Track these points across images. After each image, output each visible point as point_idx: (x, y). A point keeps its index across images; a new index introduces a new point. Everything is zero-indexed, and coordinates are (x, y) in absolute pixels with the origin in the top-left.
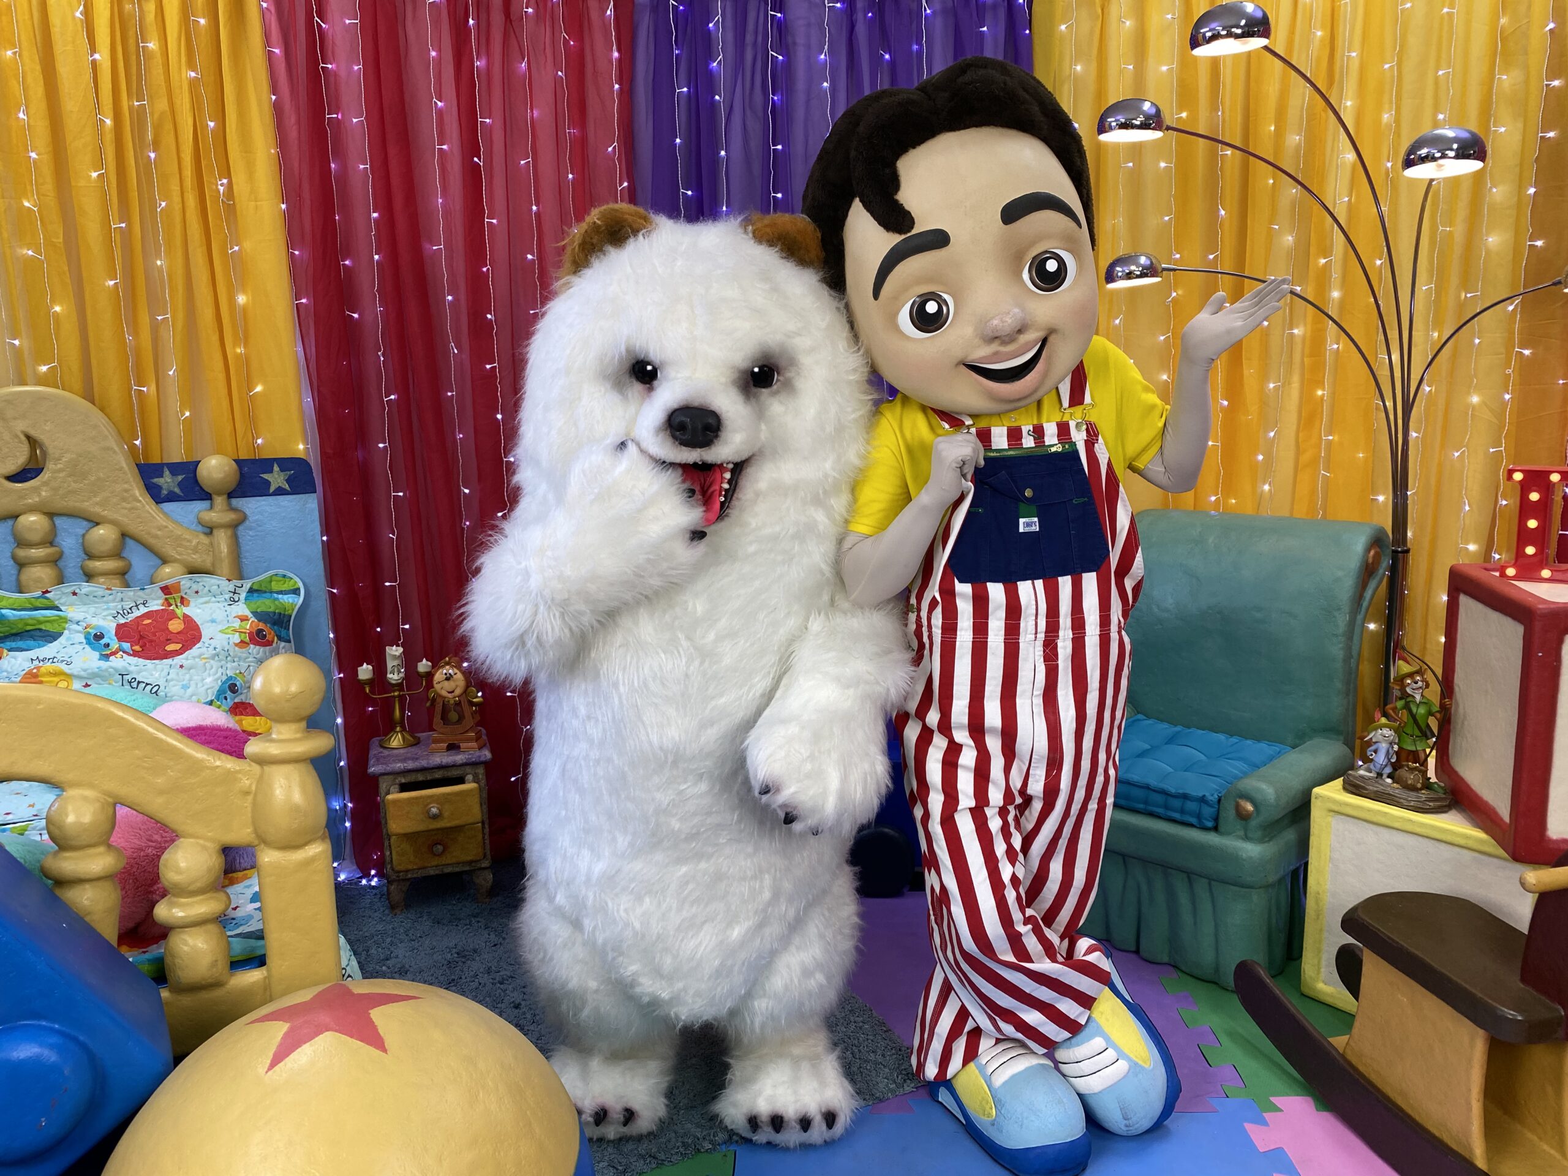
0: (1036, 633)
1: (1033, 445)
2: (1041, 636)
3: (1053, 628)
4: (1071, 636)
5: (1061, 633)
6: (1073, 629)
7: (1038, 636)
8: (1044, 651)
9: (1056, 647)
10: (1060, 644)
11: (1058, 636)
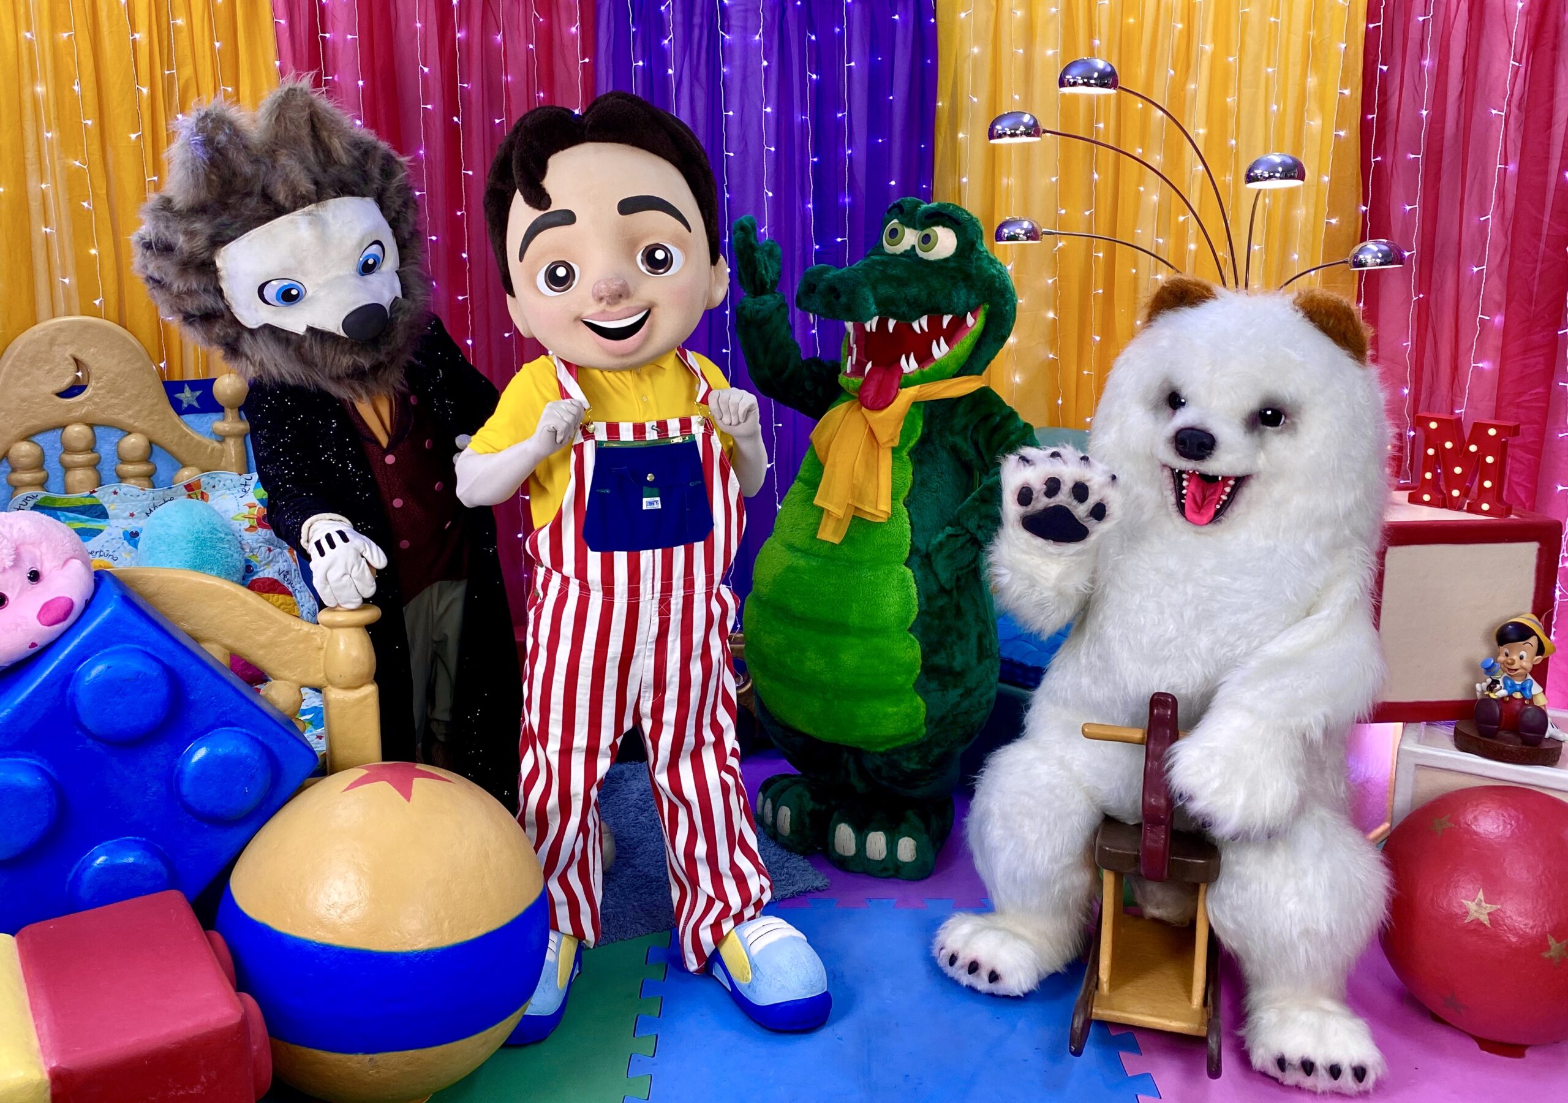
0: (653, 593)
1: (656, 438)
2: (657, 595)
8: (659, 608)
10: (673, 601)
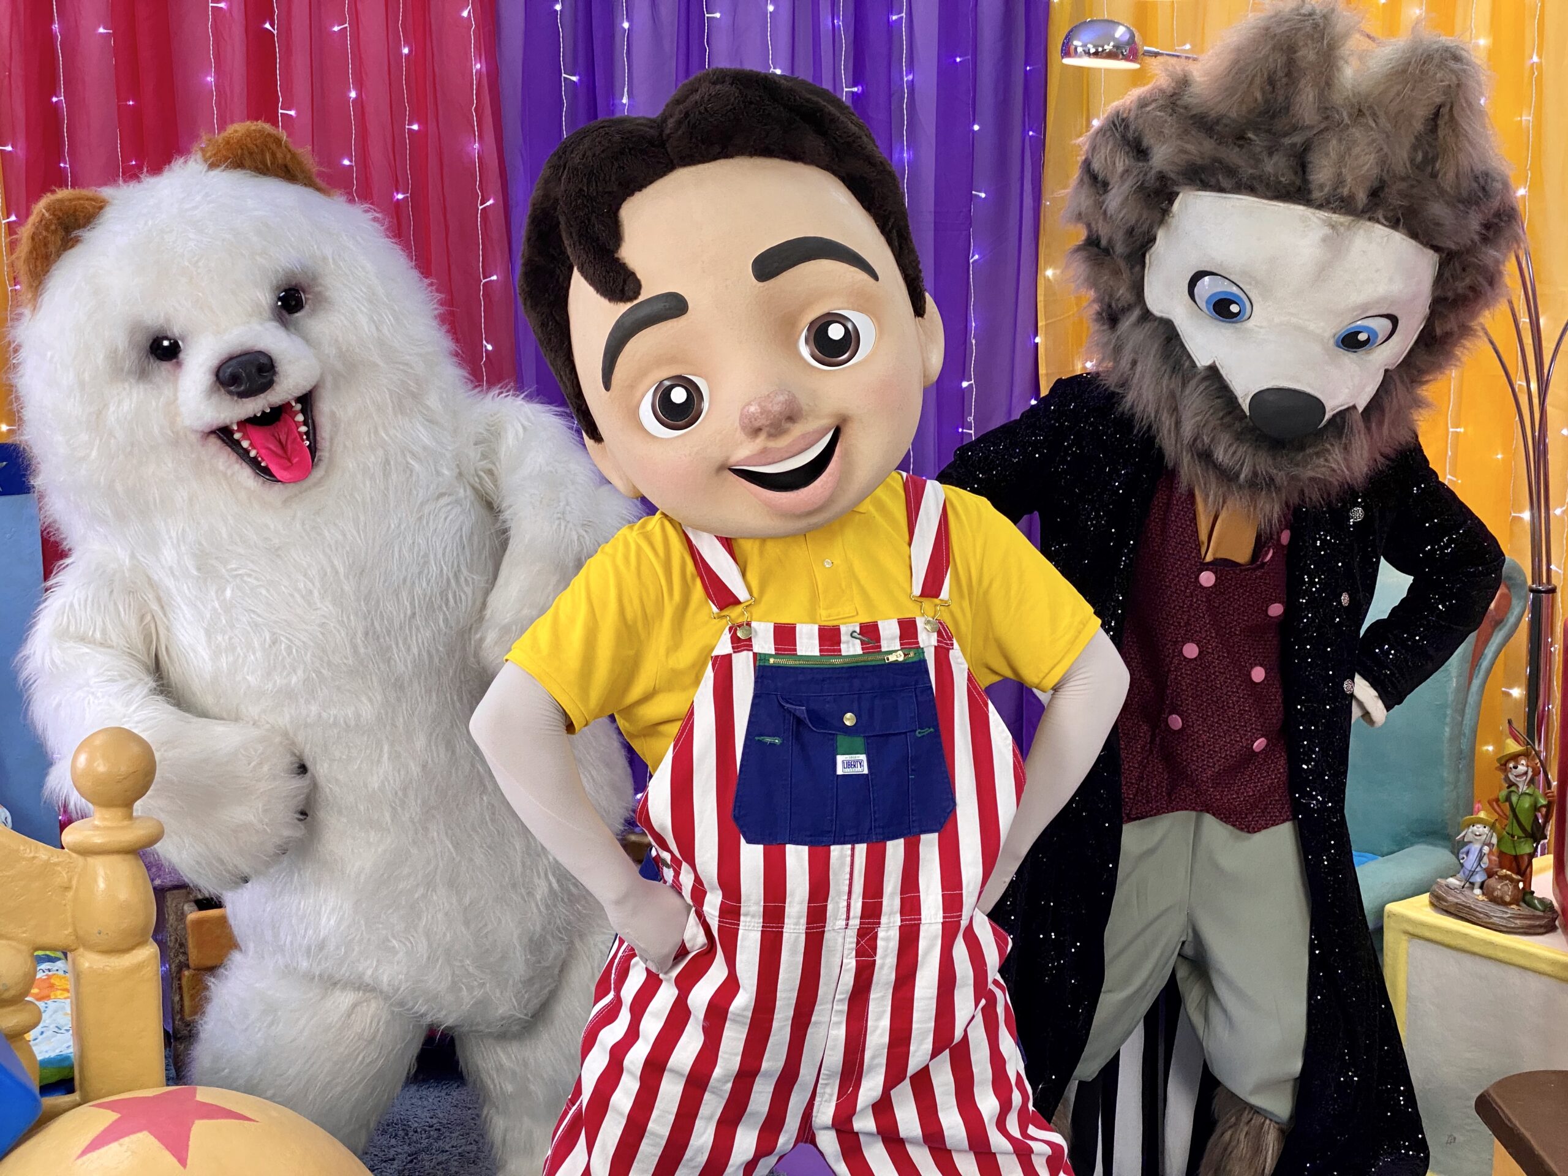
0: (848, 918)
1: (860, 652)
2: (855, 922)
3: (872, 912)
4: (899, 923)
5: (884, 920)
6: (902, 913)
7: (851, 922)
8: (858, 943)
9: (875, 938)
10: (881, 934)
11: (879, 923)
